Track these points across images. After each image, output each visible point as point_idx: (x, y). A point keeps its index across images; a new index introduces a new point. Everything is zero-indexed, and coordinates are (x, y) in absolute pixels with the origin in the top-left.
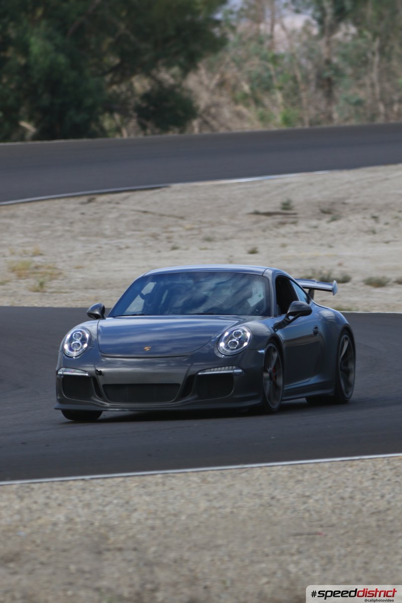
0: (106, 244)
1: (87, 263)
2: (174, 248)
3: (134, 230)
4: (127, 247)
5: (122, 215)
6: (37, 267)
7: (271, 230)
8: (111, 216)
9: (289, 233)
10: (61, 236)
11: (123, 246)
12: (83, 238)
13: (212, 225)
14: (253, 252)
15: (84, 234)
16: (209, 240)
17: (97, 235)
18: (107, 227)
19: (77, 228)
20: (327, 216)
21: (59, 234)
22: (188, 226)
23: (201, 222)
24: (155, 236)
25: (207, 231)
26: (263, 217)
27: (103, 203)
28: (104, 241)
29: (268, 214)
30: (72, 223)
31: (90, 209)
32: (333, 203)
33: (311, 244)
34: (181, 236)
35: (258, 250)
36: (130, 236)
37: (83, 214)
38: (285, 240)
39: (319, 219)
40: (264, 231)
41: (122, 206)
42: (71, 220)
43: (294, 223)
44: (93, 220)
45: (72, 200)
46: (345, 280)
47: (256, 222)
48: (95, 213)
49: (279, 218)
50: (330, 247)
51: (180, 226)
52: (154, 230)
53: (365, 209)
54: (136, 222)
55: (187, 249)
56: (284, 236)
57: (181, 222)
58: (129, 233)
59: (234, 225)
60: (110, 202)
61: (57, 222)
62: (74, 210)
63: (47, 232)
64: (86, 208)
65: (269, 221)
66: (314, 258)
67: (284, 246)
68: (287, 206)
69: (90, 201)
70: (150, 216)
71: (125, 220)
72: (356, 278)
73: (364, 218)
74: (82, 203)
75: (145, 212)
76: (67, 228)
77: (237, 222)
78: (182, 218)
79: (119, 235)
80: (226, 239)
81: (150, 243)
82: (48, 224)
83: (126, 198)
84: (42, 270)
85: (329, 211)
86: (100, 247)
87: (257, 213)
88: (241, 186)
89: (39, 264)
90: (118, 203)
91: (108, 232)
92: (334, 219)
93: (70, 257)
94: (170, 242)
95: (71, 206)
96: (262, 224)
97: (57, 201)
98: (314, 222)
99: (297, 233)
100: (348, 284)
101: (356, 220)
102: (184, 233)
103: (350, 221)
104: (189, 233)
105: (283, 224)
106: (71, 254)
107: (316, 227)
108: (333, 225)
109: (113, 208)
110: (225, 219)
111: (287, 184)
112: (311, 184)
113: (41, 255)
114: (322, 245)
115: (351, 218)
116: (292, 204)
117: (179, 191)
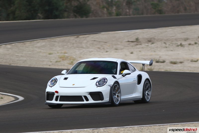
0: (85, 50)
1: (82, 56)
2: (107, 52)
3: (92, 46)
4: (92, 51)
5: (88, 42)
6: (67, 57)
7: (134, 46)
8: (85, 42)
9: (140, 47)
10: (70, 48)
11: (91, 51)
12: (77, 48)
13: (116, 45)
14: (132, 53)
15: (77, 47)
16: (116, 49)
17: (81, 48)
18: (84, 45)
19: (75, 45)
20: (150, 42)
21: (70, 47)
22: (109, 45)
23: (112, 44)
24: (99, 48)
25: (115, 47)
26: (131, 43)
27: (81, 38)
28: (84, 49)
29: (132, 42)
30: (73, 44)
31: (78, 40)
32: (151, 39)
33: (148, 51)
34: (107, 48)
35: (133, 52)
36: (92, 48)
37: (76, 41)
38: (140, 50)
39: (148, 43)
40: (132, 47)
41: (87, 39)
42: (72, 43)
43: (140, 44)
44: (79, 43)
45: (72, 37)
46: (164, 62)
47: (129, 44)
48: (80, 41)
49: (136, 43)
50: (155, 52)
51: (106, 45)
52: (98, 46)
53: (161, 40)
54: (93, 44)
55: (111, 52)
56: (139, 48)
57: (106, 44)
58: (91, 47)
59: (122, 45)
60: (83, 38)
61: (69, 43)
62: (73, 40)
63: (66, 47)
64: (76, 39)
65: (133, 44)
66: (151, 55)
67: (140, 51)
68: (137, 39)
69: (77, 37)
70: (96, 42)
71: (89, 43)
72: (167, 61)
73: (162, 43)
74: (75, 38)
75: (95, 41)
76: (72, 45)
77: (123, 44)
78: (106, 43)
79: (88, 48)
80: (122, 49)
81: (99, 50)
82: (66, 44)
83: (88, 36)
84: (69, 58)
85: (150, 41)
86: (83, 51)
87: (129, 41)
88: (123, 33)
89: (67, 56)
90: (86, 38)
91: (84, 47)
92: (153, 43)
93: (76, 54)
94: (104, 50)
95: (71, 39)
96: (131, 45)
97: (67, 37)
98: (147, 44)
99: (142, 47)
100: (165, 63)
101: (159, 44)
102: (108, 47)
103: (157, 44)
104: (109, 47)
105: (137, 45)
106: (76, 53)
107: (148, 46)
108: (153, 45)
109: (85, 39)
110: (119, 43)
111: (136, 33)
112: (143, 33)
113: (67, 53)
114: (152, 51)
115: (157, 43)
116: (139, 39)
117: (104, 34)
